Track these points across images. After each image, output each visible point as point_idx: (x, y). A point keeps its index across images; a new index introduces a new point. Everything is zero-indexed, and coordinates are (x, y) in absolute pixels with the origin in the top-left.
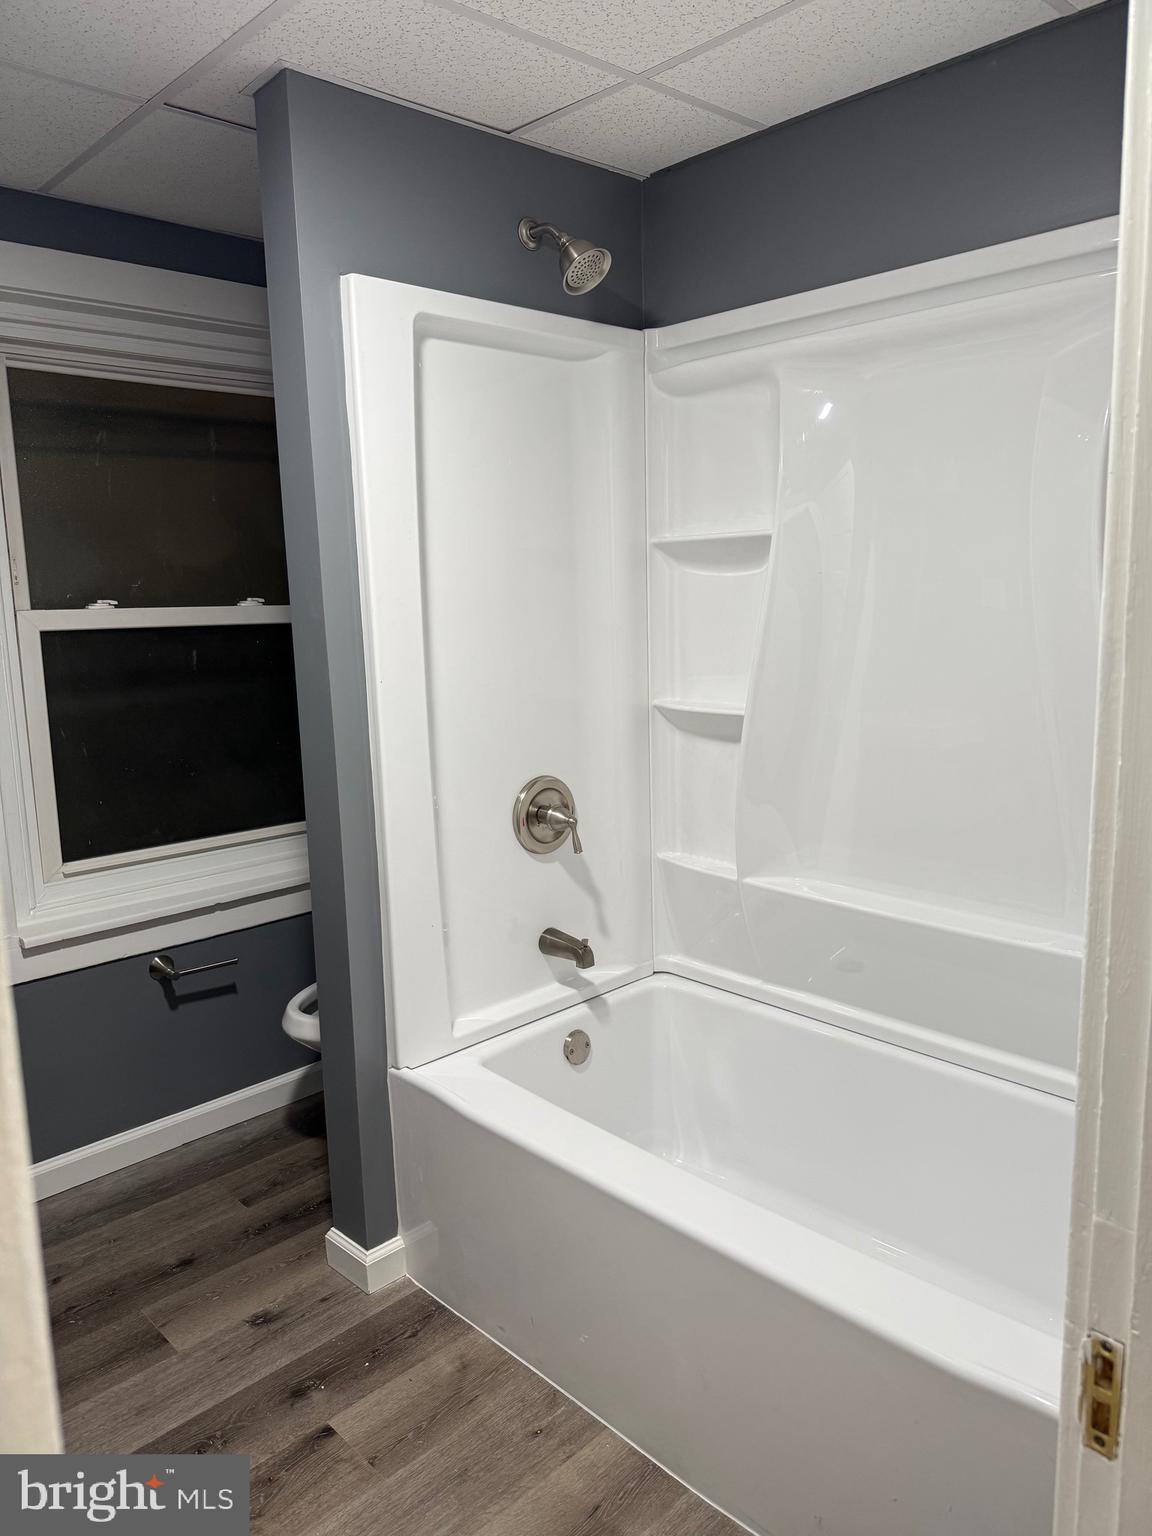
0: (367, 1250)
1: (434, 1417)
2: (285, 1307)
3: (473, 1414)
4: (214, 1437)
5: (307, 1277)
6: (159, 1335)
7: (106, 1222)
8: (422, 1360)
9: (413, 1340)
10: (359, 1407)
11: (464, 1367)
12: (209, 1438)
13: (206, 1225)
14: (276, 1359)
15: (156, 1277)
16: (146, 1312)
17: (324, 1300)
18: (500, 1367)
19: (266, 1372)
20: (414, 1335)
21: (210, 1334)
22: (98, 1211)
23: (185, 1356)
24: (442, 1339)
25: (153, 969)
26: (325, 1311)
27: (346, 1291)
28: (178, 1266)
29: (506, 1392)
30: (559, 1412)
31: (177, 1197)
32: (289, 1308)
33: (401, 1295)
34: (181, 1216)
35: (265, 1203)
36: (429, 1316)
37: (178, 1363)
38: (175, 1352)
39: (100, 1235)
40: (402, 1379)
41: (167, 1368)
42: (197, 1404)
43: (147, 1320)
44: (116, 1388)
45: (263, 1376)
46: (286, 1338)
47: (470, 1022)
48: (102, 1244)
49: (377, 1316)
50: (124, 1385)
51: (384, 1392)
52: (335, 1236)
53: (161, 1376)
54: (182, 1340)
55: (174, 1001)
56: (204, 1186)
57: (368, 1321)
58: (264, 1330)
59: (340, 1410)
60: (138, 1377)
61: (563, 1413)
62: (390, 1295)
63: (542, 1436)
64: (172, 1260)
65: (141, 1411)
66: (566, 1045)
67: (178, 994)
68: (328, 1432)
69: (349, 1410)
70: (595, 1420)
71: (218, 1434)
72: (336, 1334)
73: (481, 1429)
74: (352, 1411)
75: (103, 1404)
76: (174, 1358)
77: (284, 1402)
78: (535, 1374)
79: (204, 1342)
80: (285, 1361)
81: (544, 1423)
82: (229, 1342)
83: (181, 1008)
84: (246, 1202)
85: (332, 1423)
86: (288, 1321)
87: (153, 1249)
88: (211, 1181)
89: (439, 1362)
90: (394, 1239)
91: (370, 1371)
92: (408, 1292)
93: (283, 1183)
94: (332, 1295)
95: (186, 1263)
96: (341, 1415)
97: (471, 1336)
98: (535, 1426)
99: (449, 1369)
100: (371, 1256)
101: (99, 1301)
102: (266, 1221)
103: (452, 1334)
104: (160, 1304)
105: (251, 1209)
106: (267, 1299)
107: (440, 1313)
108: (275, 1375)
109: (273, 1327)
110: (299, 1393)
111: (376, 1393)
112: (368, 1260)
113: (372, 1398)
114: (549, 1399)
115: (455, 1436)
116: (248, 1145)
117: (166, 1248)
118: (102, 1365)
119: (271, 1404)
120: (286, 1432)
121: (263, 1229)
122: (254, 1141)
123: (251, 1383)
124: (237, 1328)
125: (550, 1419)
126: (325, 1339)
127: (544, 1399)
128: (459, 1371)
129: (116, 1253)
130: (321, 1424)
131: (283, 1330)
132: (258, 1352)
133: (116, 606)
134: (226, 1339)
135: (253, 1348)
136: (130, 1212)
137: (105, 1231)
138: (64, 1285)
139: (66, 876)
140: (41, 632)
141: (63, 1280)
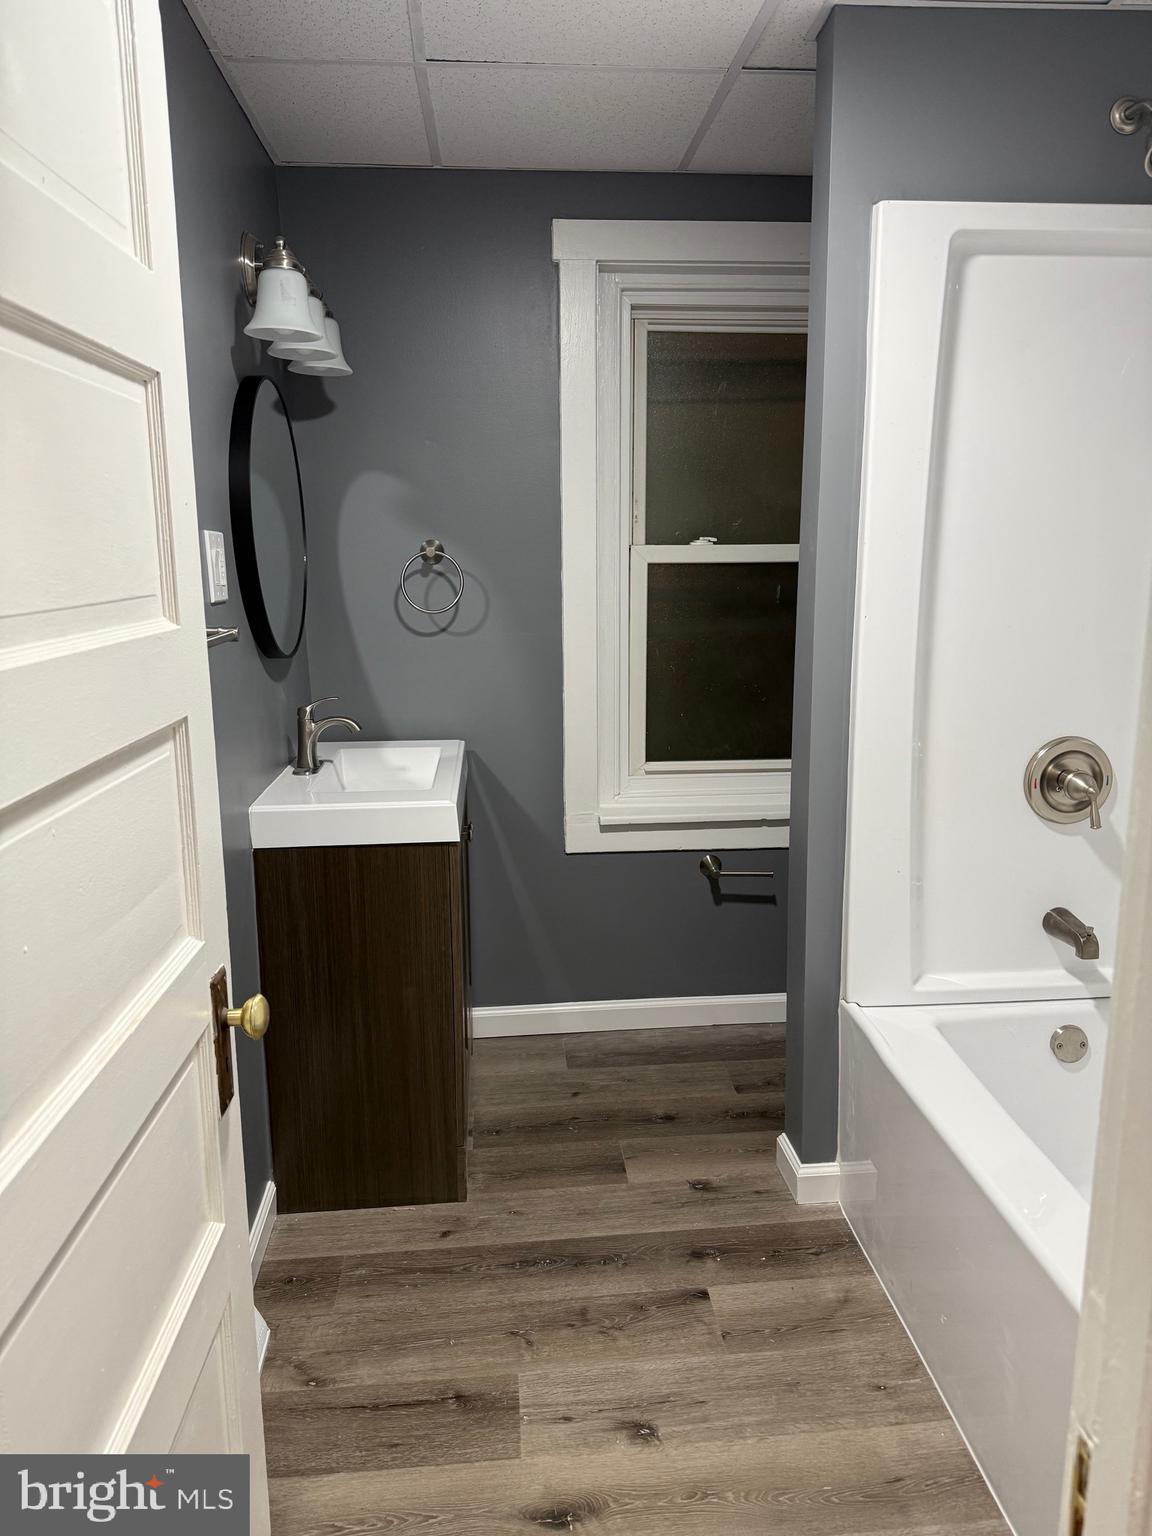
0: (803, 1163)
1: (796, 1327)
2: (725, 1184)
3: (831, 1342)
4: (620, 1256)
5: (754, 1168)
6: (623, 1163)
7: (630, 1064)
8: (812, 1277)
9: (813, 1257)
10: (740, 1289)
11: (846, 1301)
12: (616, 1256)
13: (699, 1095)
14: (696, 1221)
15: (645, 1120)
16: (623, 1143)
17: (758, 1192)
18: (878, 1316)
19: (681, 1227)
20: (817, 1254)
21: (658, 1180)
22: (628, 1054)
23: (632, 1188)
24: (839, 1269)
25: (703, 866)
26: (753, 1202)
27: (779, 1192)
28: (661, 1118)
29: (871, 1339)
30: (912, 1381)
31: (687, 1065)
32: (727, 1187)
33: (826, 1217)
34: (684, 1081)
35: (753, 1095)
36: (840, 1245)
37: (623, 1190)
38: (627, 1182)
39: (621, 1072)
40: (786, 1284)
41: (615, 1191)
42: (621, 1227)
43: (619, 1149)
44: (574, 1189)
45: (679, 1229)
46: (712, 1209)
47: (937, 981)
48: (618, 1079)
49: (793, 1225)
50: (582, 1189)
51: (765, 1287)
52: (783, 1140)
53: (609, 1194)
54: (637, 1175)
55: (719, 898)
56: (713, 1063)
57: (784, 1225)
58: (699, 1194)
59: (722, 1283)
60: (591, 1188)
61: (913, 1385)
62: (815, 1212)
63: (883, 1392)
64: (660, 1112)
65: (583, 1213)
66: (1055, 1037)
67: (723, 891)
68: (704, 1295)
69: (730, 1286)
70: (944, 1407)
71: (624, 1255)
72: (751, 1224)
73: (830, 1358)
74: (730, 1289)
75: (561, 1196)
76: (624, 1186)
77: (683, 1256)
78: (908, 1337)
79: (651, 1184)
80: (701, 1225)
81: (893, 1383)
82: (668, 1192)
83: (725, 905)
84: (738, 1089)
85: (711, 1291)
86: (721, 1196)
87: (651, 1098)
88: (721, 1062)
89: (828, 1285)
90: (831, 1164)
91: (763, 1265)
92: (832, 1216)
93: (776, 1085)
94: (767, 1192)
95: (669, 1118)
96: (720, 1287)
97: (867, 1279)
98: (882, 1382)
99: (832, 1295)
100: (805, 1171)
101: (594, 1121)
102: (745, 1111)
103: (850, 1269)
104: (636, 1141)
105: (740, 1095)
106: (716, 1172)
107: (851, 1247)
108: (688, 1233)
109: (706, 1195)
110: (698, 1255)
111: (757, 1285)
112: (801, 1171)
113: (752, 1287)
114: (909, 1366)
115: (803, 1352)
116: (765, 1043)
117: (658, 1101)
118: (573, 1168)
119: (673, 1253)
120: (674, 1278)
121: (741, 1116)
122: (771, 1042)
123: (667, 1230)
124: (678, 1184)
125: (900, 1382)
126: (742, 1223)
127: (904, 1364)
128: (839, 1301)
129: (625, 1090)
130: (702, 1287)
131: (713, 1202)
132: (686, 1210)
133: (715, 543)
134: (667, 1189)
135: (683, 1205)
136: (649, 1064)
137: (625, 1071)
138: (579, 1100)
139: (647, 773)
140: (649, 564)
141: (580, 1096)
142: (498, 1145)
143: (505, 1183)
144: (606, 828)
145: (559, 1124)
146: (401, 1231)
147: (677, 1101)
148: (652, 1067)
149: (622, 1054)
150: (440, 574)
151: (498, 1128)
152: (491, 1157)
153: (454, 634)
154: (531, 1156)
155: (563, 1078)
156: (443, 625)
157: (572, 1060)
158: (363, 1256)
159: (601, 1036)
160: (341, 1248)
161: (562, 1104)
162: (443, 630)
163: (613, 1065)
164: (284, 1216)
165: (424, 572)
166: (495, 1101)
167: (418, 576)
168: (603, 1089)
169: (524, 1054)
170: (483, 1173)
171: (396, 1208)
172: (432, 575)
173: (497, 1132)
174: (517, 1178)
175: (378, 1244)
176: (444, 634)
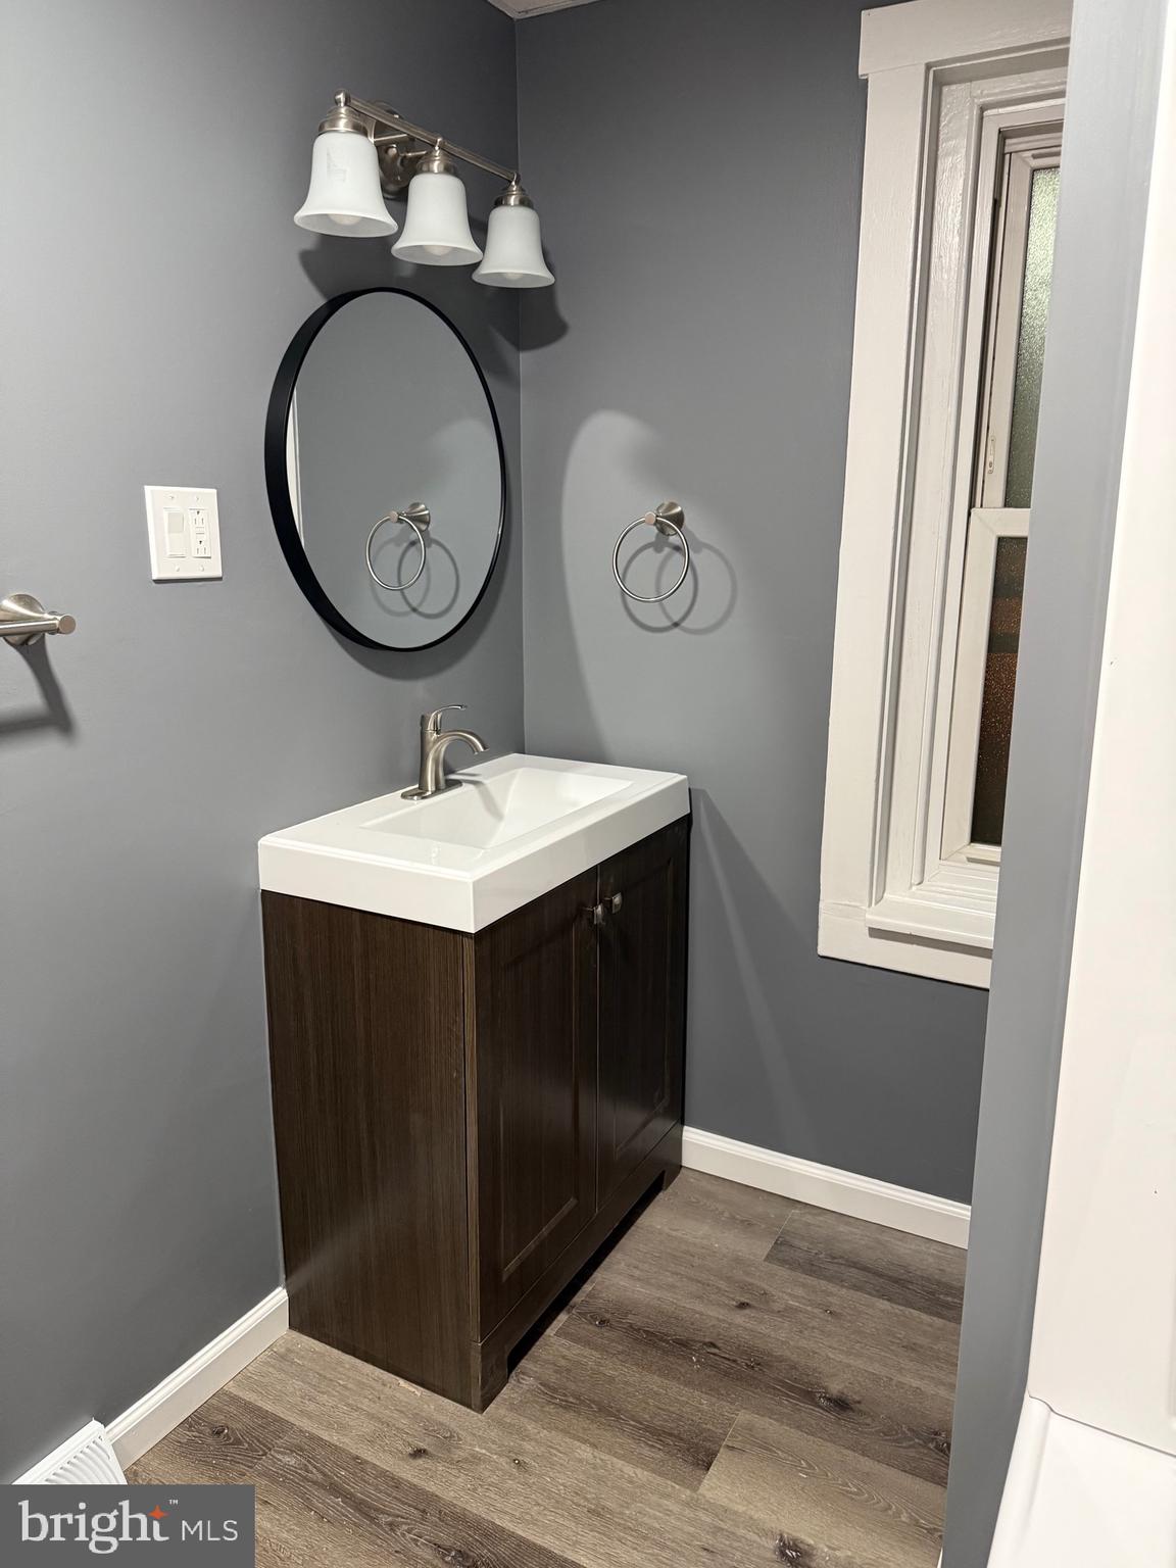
6: (714, 1454)
7: (856, 1288)
13: (916, 1383)
15: (801, 1390)
16: (743, 1417)
21: (740, 1509)
22: (865, 1269)
28: (829, 1399)
34: (911, 1347)
37: (681, 1502)
38: (696, 1489)
39: (831, 1294)
41: (669, 1497)
43: (730, 1425)
44: (620, 1464)
48: (818, 1306)
53: (656, 1499)
54: (718, 1483)
64: (835, 1387)
65: (599, 1514)
75: (594, 1466)
76: (686, 1494)
79: (725, 1510)
87: (841, 1357)
95: (841, 1405)
101: (734, 1361)
104: (762, 1423)
118: (647, 1429)
124: (763, 1532)
129: (813, 1328)
134: (741, 1533)
136: (882, 1297)
137: (839, 1296)
138: (740, 1318)
139: (971, 860)
140: (1000, 540)
141: (747, 1311)
142: (588, 1343)
143: (550, 1409)
144: (876, 933)
145: (684, 1344)
146: (379, 1420)
147: (876, 1378)
148: (884, 1305)
149: (854, 1265)
150: (677, 549)
151: (608, 1316)
152: (564, 1357)
153: (686, 630)
154: (611, 1379)
155: (747, 1274)
156: (676, 618)
157: (783, 1250)
158: (313, 1438)
159: (847, 1224)
160: (302, 1412)
161: (713, 1315)
162: (676, 625)
163: (829, 1279)
164: (295, 1334)
165: (657, 546)
166: (637, 1273)
167: (651, 550)
168: (787, 1312)
169: (726, 1214)
170: (536, 1378)
171: (402, 1382)
172: (667, 550)
173: (602, 1322)
174: (567, 1407)
175: (342, 1428)
176: (676, 630)
